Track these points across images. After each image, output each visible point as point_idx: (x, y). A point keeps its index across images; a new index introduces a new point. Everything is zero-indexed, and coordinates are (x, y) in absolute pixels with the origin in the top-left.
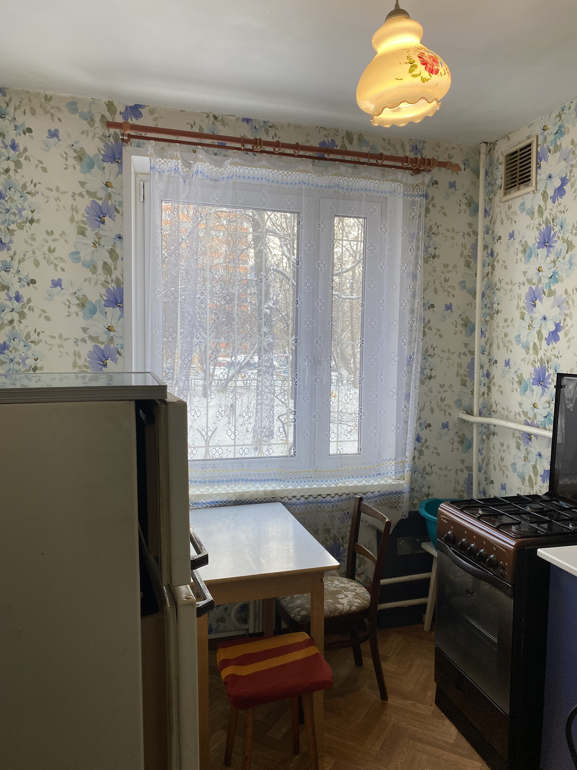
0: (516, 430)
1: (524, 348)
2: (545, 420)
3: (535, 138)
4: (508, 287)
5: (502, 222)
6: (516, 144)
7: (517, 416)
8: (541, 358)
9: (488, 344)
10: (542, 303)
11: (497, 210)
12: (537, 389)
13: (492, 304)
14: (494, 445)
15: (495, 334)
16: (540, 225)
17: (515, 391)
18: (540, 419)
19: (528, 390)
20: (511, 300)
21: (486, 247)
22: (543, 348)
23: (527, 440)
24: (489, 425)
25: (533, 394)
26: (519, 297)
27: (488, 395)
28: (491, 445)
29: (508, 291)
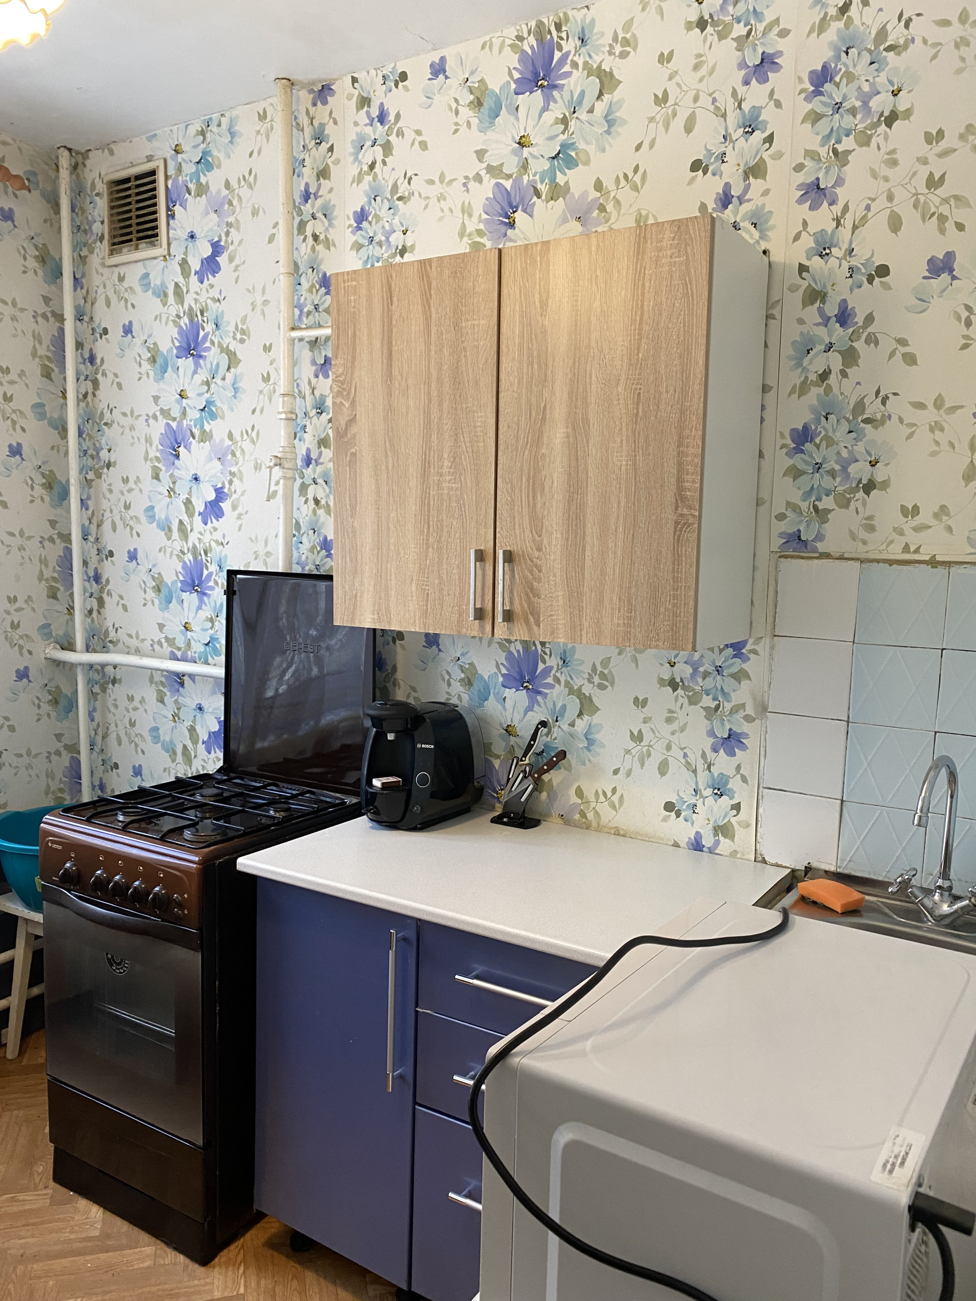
0: (157, 670)
1: (163, 529)
2: (206, 650)
3: (162, 162)
4: (128, 421)
5: (108, 304)
6: (127, 165)
7: (156, 646)
8: (194, 547)
9: (95, 521)
10: (190, 452)
11: (96, 280)
12: (191, 598)
13: (98, 450)
14: (115, 700)
15: (105, 505)
16: (179, 317)
17: (150, 604)
18: (198, 648)
19: (174, 600)
20: (132, 444)
21: (79, 345)
22: (196, 530)
23: (177, 686)
24: (103, 666)
25: (183, 609)
26: (148, 440)
27: (99, 613)
28: (110, 702)
29: (127, 430)
